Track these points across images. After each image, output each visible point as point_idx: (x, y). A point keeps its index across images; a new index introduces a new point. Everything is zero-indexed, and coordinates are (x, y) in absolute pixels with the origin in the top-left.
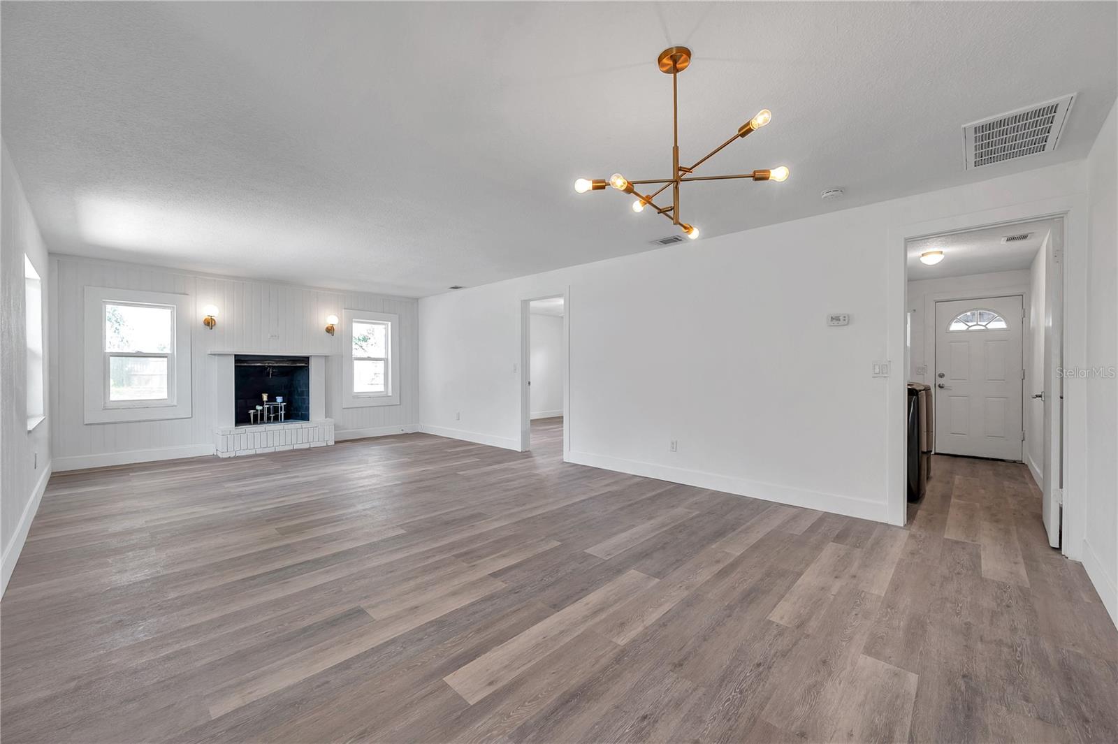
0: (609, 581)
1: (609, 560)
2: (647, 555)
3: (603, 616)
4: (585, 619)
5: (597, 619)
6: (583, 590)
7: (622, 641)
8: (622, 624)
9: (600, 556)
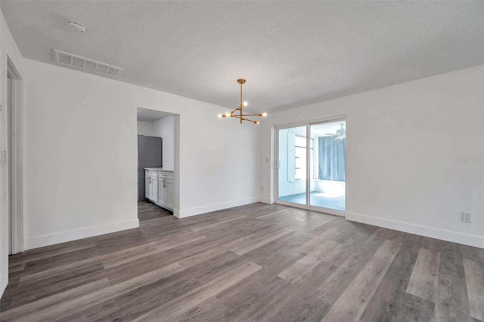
0: (253, 250)
1: (250, 261)
2: (227, 264)
3: (257, 240)
4: (263, 239)
5: (260, 239)
6: (264, 247)
7: (254, 235)
8: (252, 238)
9: (254, 264)
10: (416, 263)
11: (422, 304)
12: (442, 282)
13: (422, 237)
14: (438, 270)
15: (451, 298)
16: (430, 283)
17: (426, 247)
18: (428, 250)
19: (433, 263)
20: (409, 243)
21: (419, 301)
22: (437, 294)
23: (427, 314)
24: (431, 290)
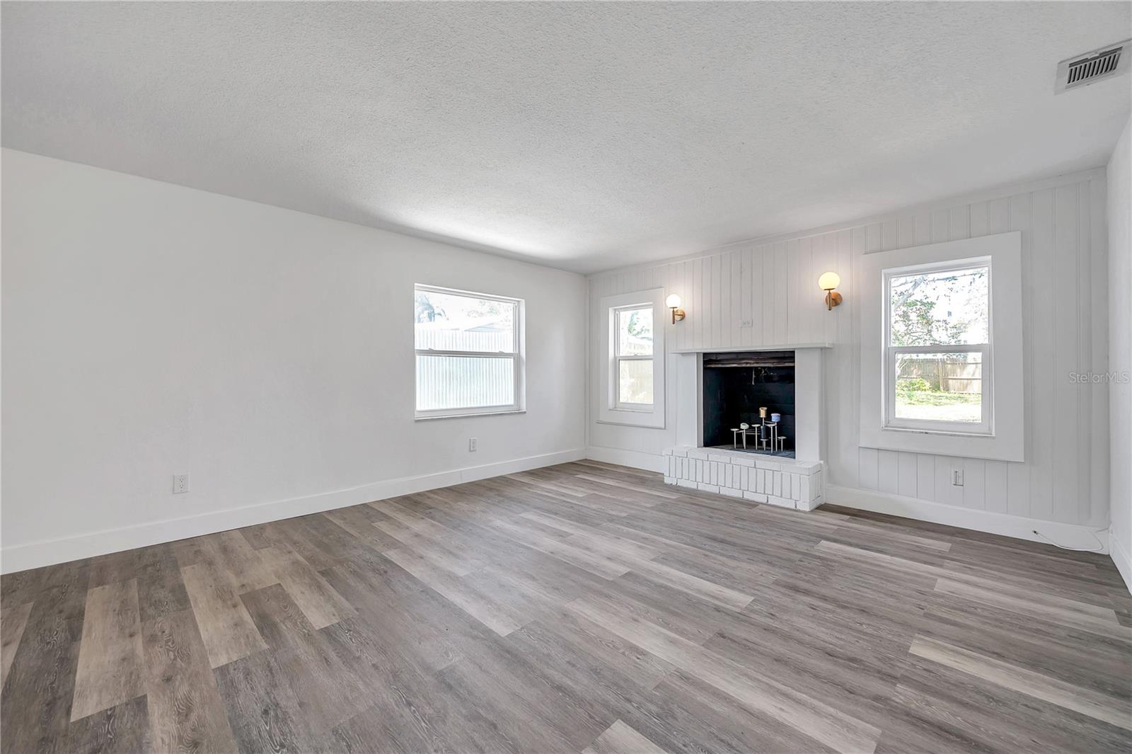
10: (84, 632)
11: (118, 719)
12: (151, 640)
13: (86, 563)
14: (138, 619)
15: (175, 659)
16: (126, 659)
17: (100, 583)
18: (107, 587)
19: (124, 609)
20: (55, 590)
21: (109, 717)
22: (146, 670)
23: (134, 732)
24: (131, 674)
